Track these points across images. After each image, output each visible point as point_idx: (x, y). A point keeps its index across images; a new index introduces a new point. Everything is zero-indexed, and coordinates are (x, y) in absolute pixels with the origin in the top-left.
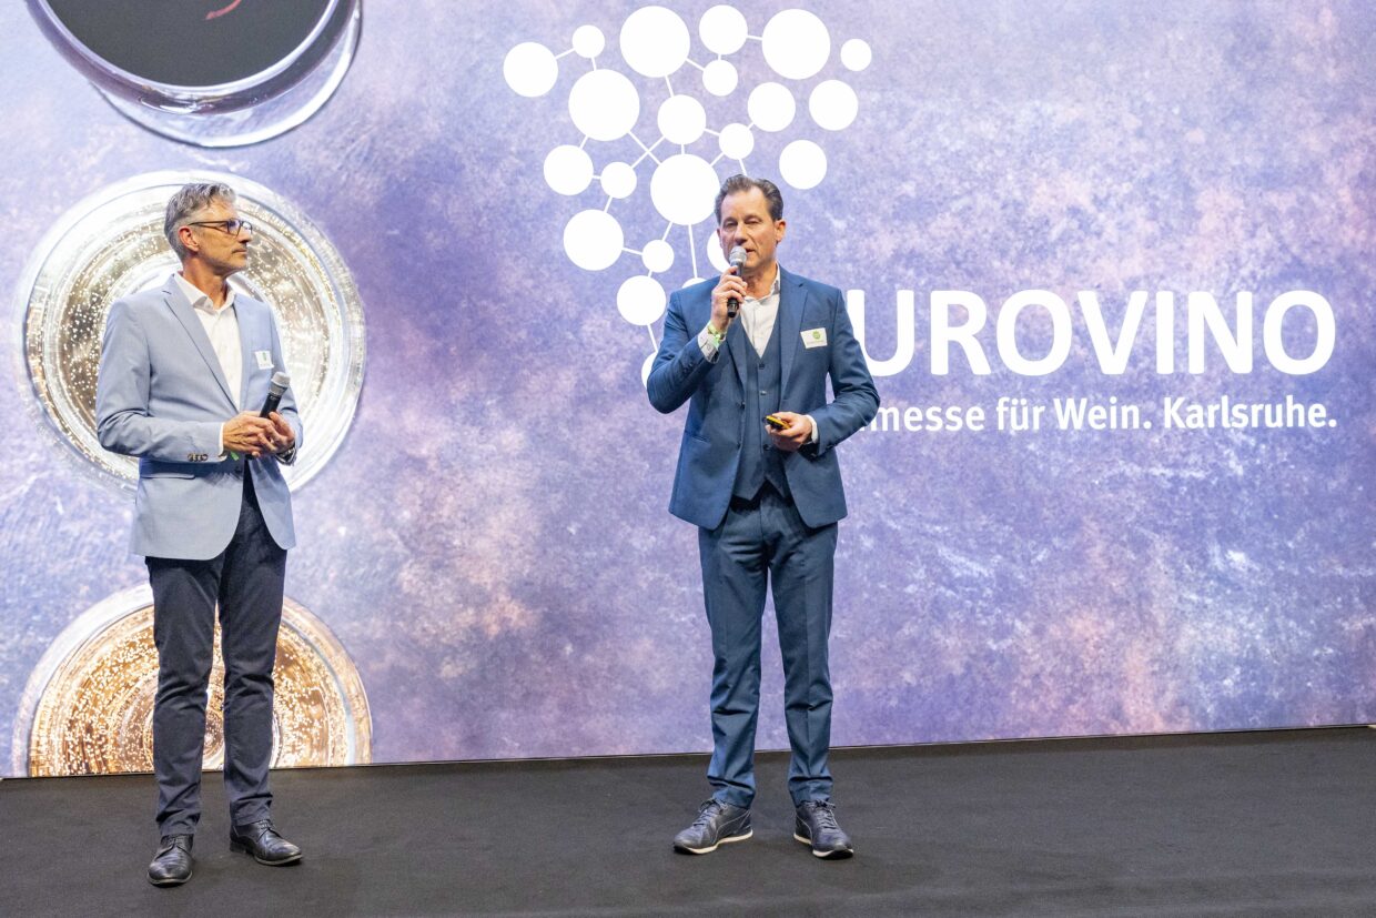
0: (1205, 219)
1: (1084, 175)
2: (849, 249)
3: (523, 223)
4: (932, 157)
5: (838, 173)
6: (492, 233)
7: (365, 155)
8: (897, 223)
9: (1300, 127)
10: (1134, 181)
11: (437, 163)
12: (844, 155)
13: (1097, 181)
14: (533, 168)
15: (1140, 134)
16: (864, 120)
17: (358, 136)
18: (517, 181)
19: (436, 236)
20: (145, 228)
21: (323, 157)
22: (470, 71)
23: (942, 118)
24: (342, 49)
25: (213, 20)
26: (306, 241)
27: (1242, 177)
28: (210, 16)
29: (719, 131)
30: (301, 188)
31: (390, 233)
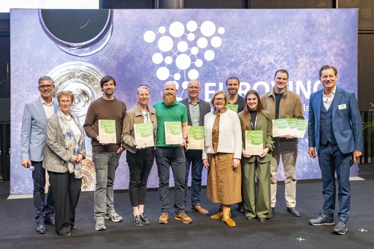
0: (300, 64)
1: (273, 55)
2: (220, 74)
3: (148, 70)
4: (238, 53)
5: (217, 57)
6: (141, 73)
7: (113, 56)
8: (230, 67)
9: (322, 43)
10: (284, 56)
11: (129, 58)
12: (218, 53)
13: (275, 57)
14: (150, 58)
15: (285, 46)
16: (223, 45)
17: (112, 53)
18: (146, 61)
19: (129, 74)
20: (66, 74)
21: (104, 57)
22: (136, 37)
23: (240, 44)
24: (108, 34)
25: (81, 29)
26: (101, 76)
27: (309, 55)
28: (80, 28)
29: (191, 49)
30: (100, 64)
31: (119, 73)
